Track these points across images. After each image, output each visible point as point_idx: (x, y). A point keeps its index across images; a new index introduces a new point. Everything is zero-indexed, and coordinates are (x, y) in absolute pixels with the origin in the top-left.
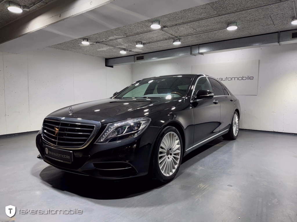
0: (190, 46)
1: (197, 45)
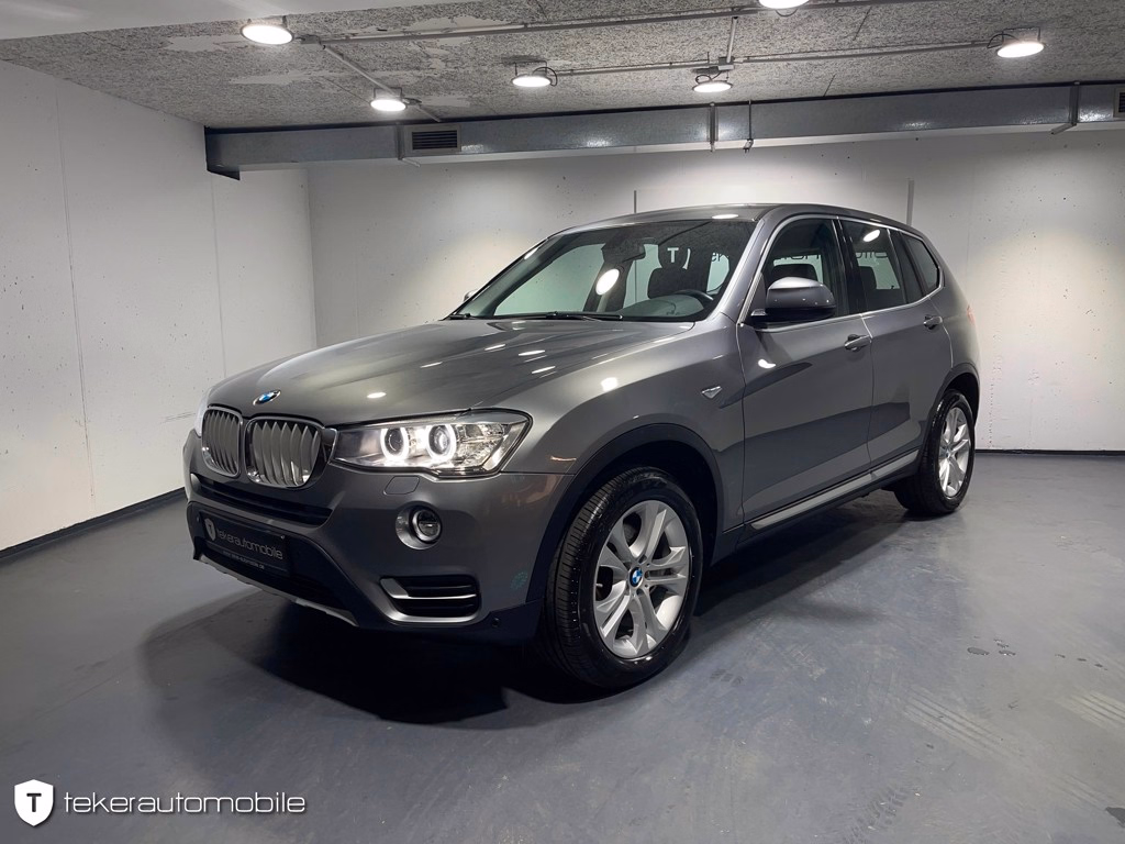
0: (707, 105)
1: (746, 103)
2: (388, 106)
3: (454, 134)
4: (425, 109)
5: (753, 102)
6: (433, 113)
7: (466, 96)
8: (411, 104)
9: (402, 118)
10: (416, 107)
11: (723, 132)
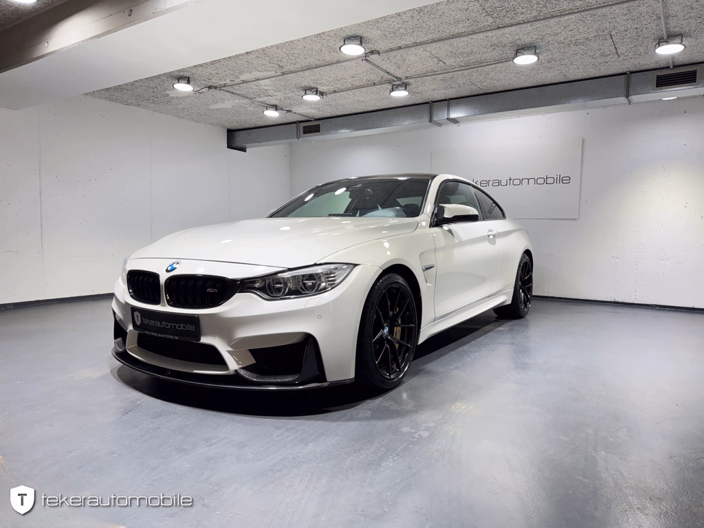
0: (428, 103)
1: (446, 100)
2: (272, 114)
4: (301, 115)
5: (450, 99)
6: (307, 116)
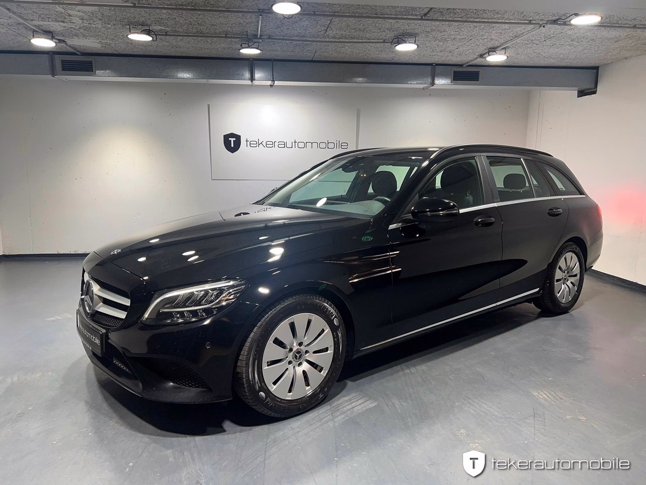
0: (248, 59)
1: (269, 60)
2: (43, 43)
3: (91, 63)
4: (70, 46)
5: (274, 60)
6: (76, 49)
7: (98, 41)
8: (59, 43)
9: (53, 50)
10: (63, 44)
11: (258, 75)
